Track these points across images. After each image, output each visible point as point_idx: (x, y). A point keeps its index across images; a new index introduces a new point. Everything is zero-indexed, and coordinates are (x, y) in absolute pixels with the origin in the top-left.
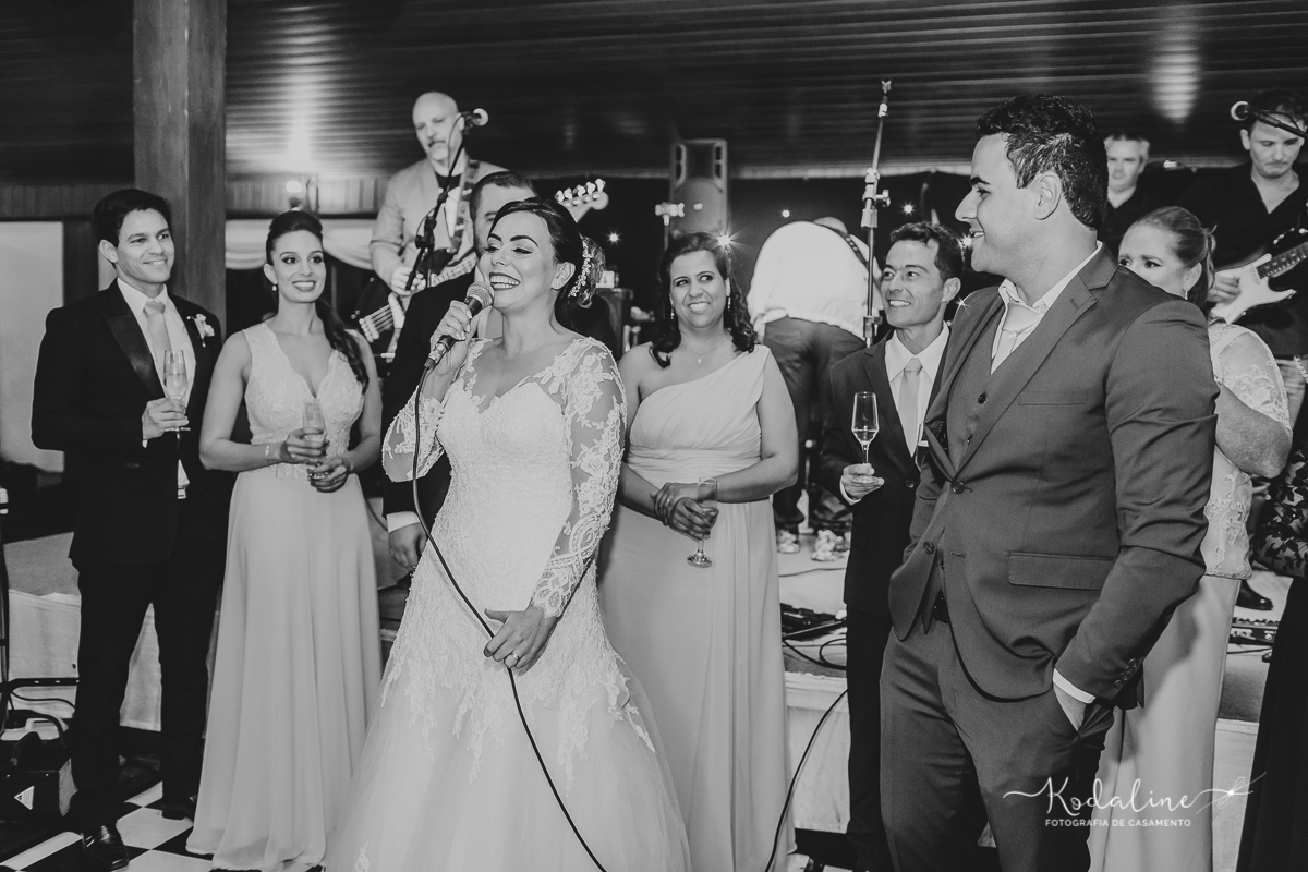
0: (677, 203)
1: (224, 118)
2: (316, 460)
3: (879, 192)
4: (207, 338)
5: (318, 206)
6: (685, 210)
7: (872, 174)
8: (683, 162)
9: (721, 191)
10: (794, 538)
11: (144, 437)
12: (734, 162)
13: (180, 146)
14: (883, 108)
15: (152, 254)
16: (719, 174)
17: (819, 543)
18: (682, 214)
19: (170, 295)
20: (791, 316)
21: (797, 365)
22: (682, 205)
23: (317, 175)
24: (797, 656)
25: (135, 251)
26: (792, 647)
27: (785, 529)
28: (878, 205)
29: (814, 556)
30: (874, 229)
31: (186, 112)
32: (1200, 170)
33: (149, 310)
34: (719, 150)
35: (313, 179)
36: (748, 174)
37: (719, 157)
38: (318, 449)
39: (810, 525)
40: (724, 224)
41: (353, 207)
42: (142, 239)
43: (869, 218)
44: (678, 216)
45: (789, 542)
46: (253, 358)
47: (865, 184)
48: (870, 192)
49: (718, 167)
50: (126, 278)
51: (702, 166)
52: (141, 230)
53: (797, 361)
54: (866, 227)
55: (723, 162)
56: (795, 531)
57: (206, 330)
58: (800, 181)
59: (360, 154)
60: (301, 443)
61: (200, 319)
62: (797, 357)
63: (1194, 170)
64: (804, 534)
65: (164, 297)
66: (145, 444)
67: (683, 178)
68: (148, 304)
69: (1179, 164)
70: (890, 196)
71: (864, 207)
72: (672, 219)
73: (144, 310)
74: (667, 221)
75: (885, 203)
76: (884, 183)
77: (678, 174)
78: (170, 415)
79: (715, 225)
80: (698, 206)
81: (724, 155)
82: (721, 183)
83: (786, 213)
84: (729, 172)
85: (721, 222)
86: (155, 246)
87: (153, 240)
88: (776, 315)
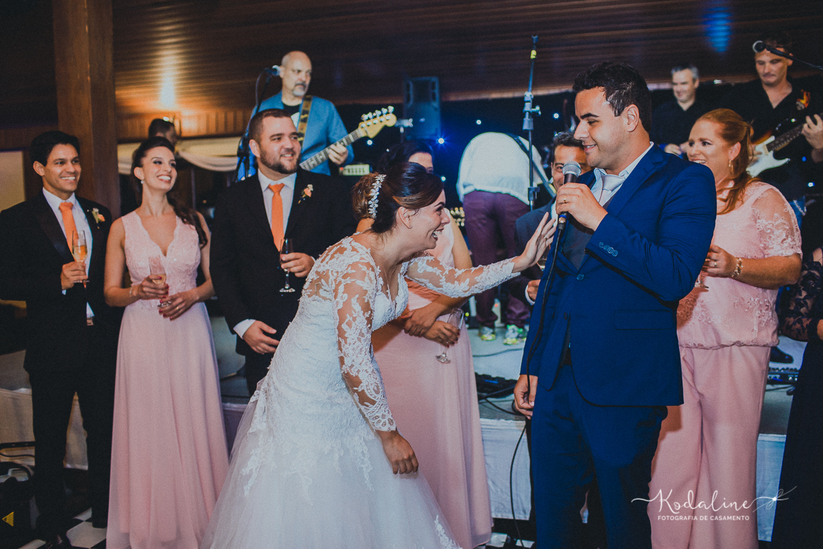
0: (408, 118)
1: (114, 81)
3: (533, 107)
4: (100, 222)
6: (413, 123)
7: (528, 95)
8: (411, 92)
9: (436, 109)
10: (491, 331)
11: (63, 288)
12: (444, 90)
13: (86, 101)
14: (533, 54)
15: (68, 172)
16: (434, 99)
17: (507, 334)
18: (411, 125)
19: (77, 197)
20: (478, 189)
21: (485, 222)
22: (411, 120)
23: (179, 113)
24: (494, 408)
25: (57, 170)
26: (490, 403)
27: (486, 326)
28: (533, 115)
29: (505, 341)
30: (532, 131)
31: (89, 78)
32: (737, 85)
33: (63, 208)
34: (433, 84)
35: (177, 115)
36: (453, 98)
37: (433, 88)
39: (502, 321)
40: (439, 130)
41: (203, 132)
42: (62, 162)
43: (527, 125)
44: (409, 127)
45: (489, 333)
46: (126, 235)
47: (525, 102)
48: (528, 107)
49: (434, 95)
50: (50, 187)
51: (423, 95)
52: (62, 157)
53: (484, 219)
54: (526, 130)
55: (437, 91)
56: (492, 327)
57: (99, 217)
58: (487, 100)
59: (206, 98)
60: (152, 285)
61: (96, 210)
62: (484, 216)
65: (72, 199)
66: (64, 292)
67: (411, 102)
68: (62, 204)
69: (723, 81)
70: (541, 109)
71: (524, 117)
72: (405, 128)
73: (59, 208)
74: (402, 130)
75: (538, 113)
76: (536, 101)
77: (408, 100)
78: (77, 272)
79: (433, 131)
80: (422, 120)
81: (437, 85)
82: (436, 104)
83: (479, 122)
84: (441, 96)
85: (436, 130)
86: (70, 167)
87: (69, 163)
88: (469, 189)
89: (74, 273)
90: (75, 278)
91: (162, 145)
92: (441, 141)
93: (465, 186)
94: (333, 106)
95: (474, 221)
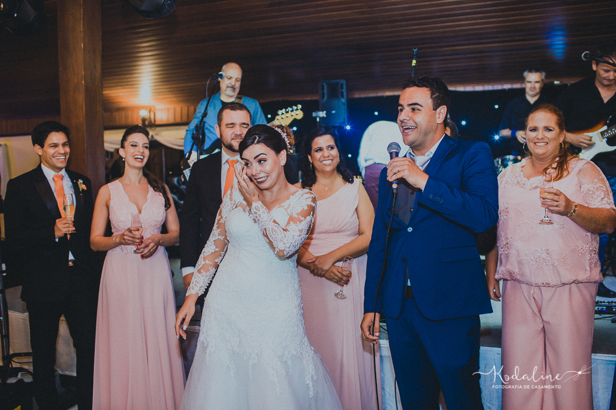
0: (323, 111)
1: (102, 84)
2: (137, 244)
4: (83, 190)
5: (155, 121)
6: (326, 114)
8: (325, 91)
9: (344, 104)
11: (56, 237)
12: (350, 90)
13: (81, 98)
14: (414, 62)
15: (59, 153)
16: (343, 96)
18: (325, 116)
19: (67, 171)
20: (377, 162)
22: (325, 112)
23: (154, 107)
25: (51, 151)
31: (83, 82)
32: (572, 85)
33: (55, 179)
34: (342, 85)
35: (153, 109)
36: (357, 95)
37: (342, 88)
38: (138, 239)
40: (346, 120)
41: (171, 121)
42: (56, 146)
44: (323, 117)
46: (111, 197)
49: (342, 93)
50: (46, 164)
51: (334, 93)
52: (55, 142)
55: (344, 90)
57: (83, 187)
58: (382, 97)
59: (174, 96)
60: (131, 235)
61: (80, 181)
63: (569, 85)
65: (63, 172)
66: (57, 240)
67: (325, 99)
68: (55, 176)
69: (561, 82)
72: (320, 118)
73: (53, 179)
74: (318, 119)
77: (323, 97)
78: (67, 225)
79: (342, 120)
80: (334, 112)
81: (345, 87)
82: (343, 100)
83: (376, 113)
84: (347, 95)
85: (344, 119)
86: (61, 150)
87: (61, 146)
88: (370, 163)
89: (64, 226)
90: (66, 229)
91: (139, 132)
92: (348, 127)
93: (366, 161)
94: (258, 104)
95: (373, 187)
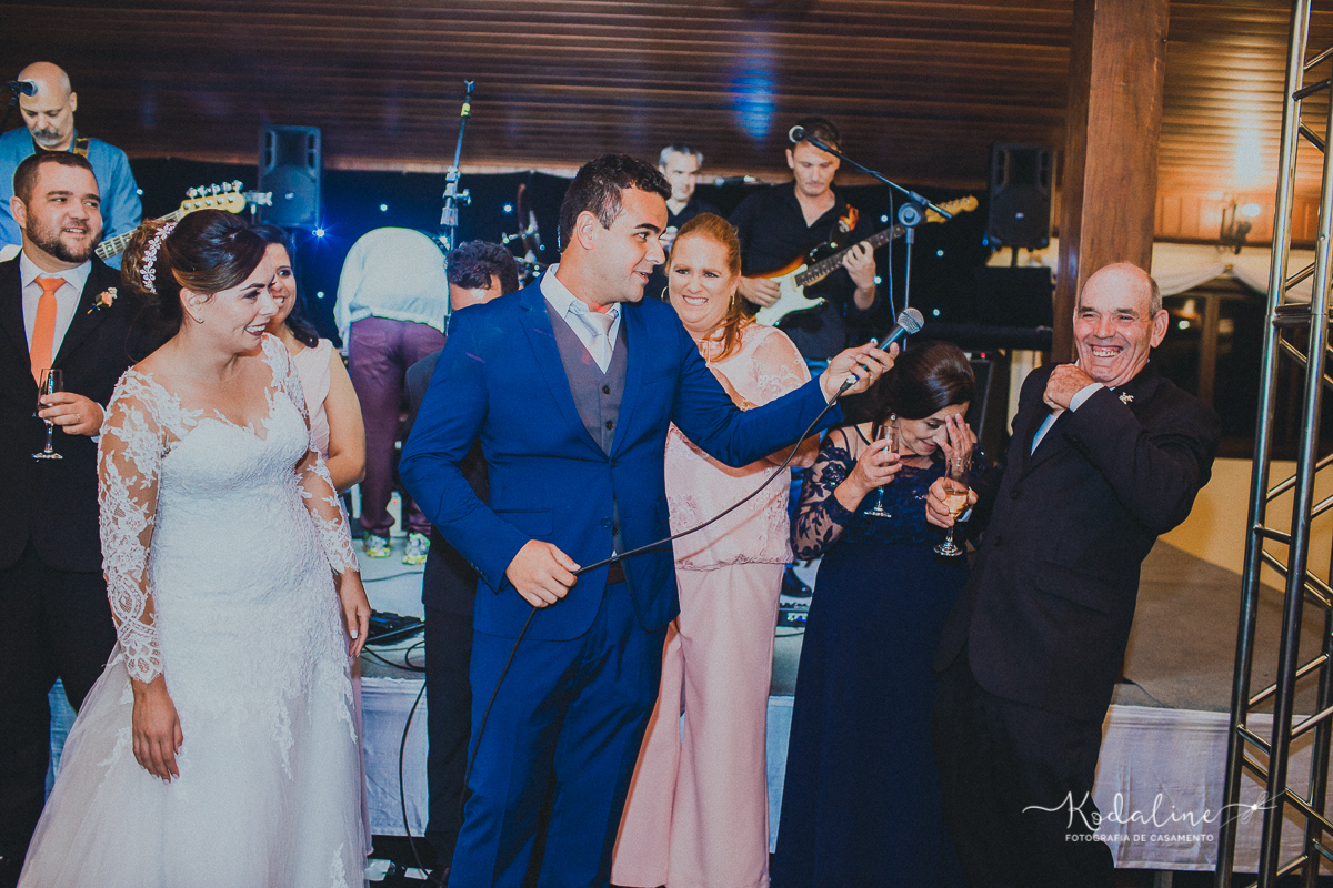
0: (265, 191)
3: (460, 190)
6: (273, 199)
7: (453, 172)
8: (273, 149)
9: (314, 181)
10: (384, 542)
12: (328, 151)
14: (466, 108)
16: (311, 164)
17: (408, 548)
18: (270, 203)
20: (376, 314)
21: (384, 368)
22: (270, 194)
24: (377, 661)
26: (372, 652)
27: (375, 534)
28: (459, 203)
29: (405, 559)
30: (455, 227)
34: (312, 139)
36: (343, 165)
37: (311, 146)
39: (404, 528)
40: (317, 217)
43: (449, 217)
44: (266, 205)
45: (380, 546)
47: (446, 183)
48: (450, 190)
49: (311, 156)
51: (294, 154)
53: (383, 363)
54: (445, 225)
55: (316, 151)
56: (386, 536)
58: (398, 175)
62: (383, 358)
64: (396, 538)
67: (273, 165)
69: (757, 180)
70: (471, 195)
71: (444, 206)
72: (258, 207)
74: (254, 210)
75: (466, 202)
76: (465, 182)
77: (268, 161)
79: (306, 216)
80: (290, 196)
81: (318, 142)
82: (314, 173)
83: (384, 208)
84: (322, 162)
85: (313, 214)
88: (360, 315)
92: (320, 233)
93: (352, 310)
94: (125, 158)
95: (366, 367)
